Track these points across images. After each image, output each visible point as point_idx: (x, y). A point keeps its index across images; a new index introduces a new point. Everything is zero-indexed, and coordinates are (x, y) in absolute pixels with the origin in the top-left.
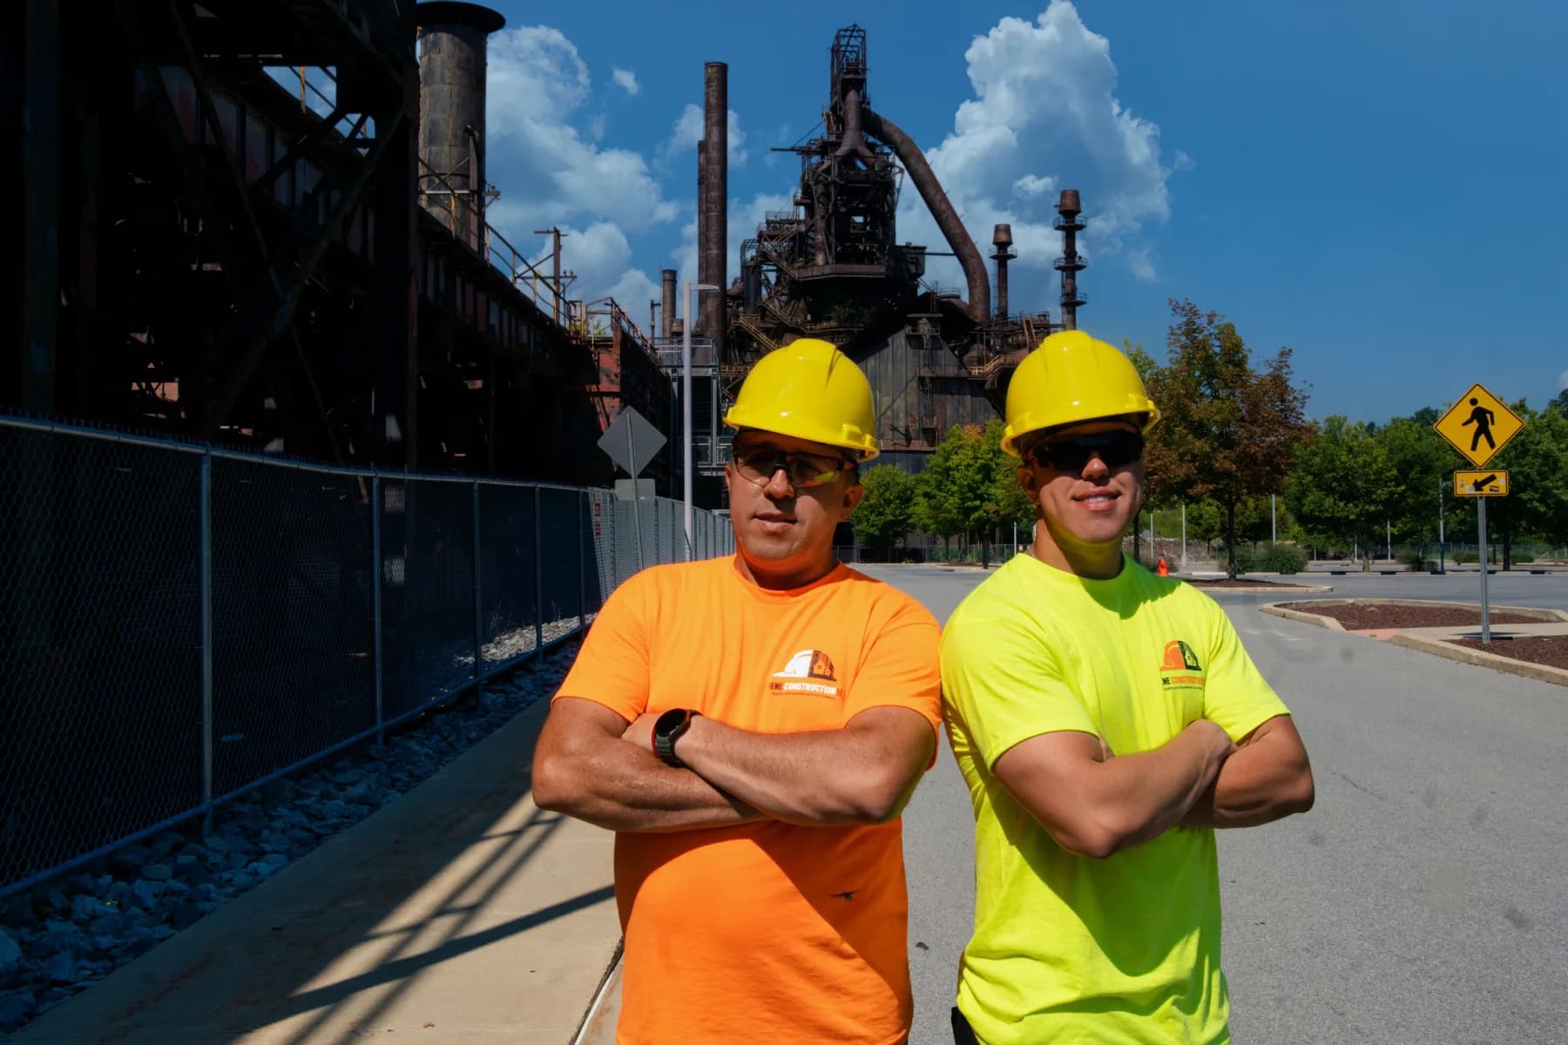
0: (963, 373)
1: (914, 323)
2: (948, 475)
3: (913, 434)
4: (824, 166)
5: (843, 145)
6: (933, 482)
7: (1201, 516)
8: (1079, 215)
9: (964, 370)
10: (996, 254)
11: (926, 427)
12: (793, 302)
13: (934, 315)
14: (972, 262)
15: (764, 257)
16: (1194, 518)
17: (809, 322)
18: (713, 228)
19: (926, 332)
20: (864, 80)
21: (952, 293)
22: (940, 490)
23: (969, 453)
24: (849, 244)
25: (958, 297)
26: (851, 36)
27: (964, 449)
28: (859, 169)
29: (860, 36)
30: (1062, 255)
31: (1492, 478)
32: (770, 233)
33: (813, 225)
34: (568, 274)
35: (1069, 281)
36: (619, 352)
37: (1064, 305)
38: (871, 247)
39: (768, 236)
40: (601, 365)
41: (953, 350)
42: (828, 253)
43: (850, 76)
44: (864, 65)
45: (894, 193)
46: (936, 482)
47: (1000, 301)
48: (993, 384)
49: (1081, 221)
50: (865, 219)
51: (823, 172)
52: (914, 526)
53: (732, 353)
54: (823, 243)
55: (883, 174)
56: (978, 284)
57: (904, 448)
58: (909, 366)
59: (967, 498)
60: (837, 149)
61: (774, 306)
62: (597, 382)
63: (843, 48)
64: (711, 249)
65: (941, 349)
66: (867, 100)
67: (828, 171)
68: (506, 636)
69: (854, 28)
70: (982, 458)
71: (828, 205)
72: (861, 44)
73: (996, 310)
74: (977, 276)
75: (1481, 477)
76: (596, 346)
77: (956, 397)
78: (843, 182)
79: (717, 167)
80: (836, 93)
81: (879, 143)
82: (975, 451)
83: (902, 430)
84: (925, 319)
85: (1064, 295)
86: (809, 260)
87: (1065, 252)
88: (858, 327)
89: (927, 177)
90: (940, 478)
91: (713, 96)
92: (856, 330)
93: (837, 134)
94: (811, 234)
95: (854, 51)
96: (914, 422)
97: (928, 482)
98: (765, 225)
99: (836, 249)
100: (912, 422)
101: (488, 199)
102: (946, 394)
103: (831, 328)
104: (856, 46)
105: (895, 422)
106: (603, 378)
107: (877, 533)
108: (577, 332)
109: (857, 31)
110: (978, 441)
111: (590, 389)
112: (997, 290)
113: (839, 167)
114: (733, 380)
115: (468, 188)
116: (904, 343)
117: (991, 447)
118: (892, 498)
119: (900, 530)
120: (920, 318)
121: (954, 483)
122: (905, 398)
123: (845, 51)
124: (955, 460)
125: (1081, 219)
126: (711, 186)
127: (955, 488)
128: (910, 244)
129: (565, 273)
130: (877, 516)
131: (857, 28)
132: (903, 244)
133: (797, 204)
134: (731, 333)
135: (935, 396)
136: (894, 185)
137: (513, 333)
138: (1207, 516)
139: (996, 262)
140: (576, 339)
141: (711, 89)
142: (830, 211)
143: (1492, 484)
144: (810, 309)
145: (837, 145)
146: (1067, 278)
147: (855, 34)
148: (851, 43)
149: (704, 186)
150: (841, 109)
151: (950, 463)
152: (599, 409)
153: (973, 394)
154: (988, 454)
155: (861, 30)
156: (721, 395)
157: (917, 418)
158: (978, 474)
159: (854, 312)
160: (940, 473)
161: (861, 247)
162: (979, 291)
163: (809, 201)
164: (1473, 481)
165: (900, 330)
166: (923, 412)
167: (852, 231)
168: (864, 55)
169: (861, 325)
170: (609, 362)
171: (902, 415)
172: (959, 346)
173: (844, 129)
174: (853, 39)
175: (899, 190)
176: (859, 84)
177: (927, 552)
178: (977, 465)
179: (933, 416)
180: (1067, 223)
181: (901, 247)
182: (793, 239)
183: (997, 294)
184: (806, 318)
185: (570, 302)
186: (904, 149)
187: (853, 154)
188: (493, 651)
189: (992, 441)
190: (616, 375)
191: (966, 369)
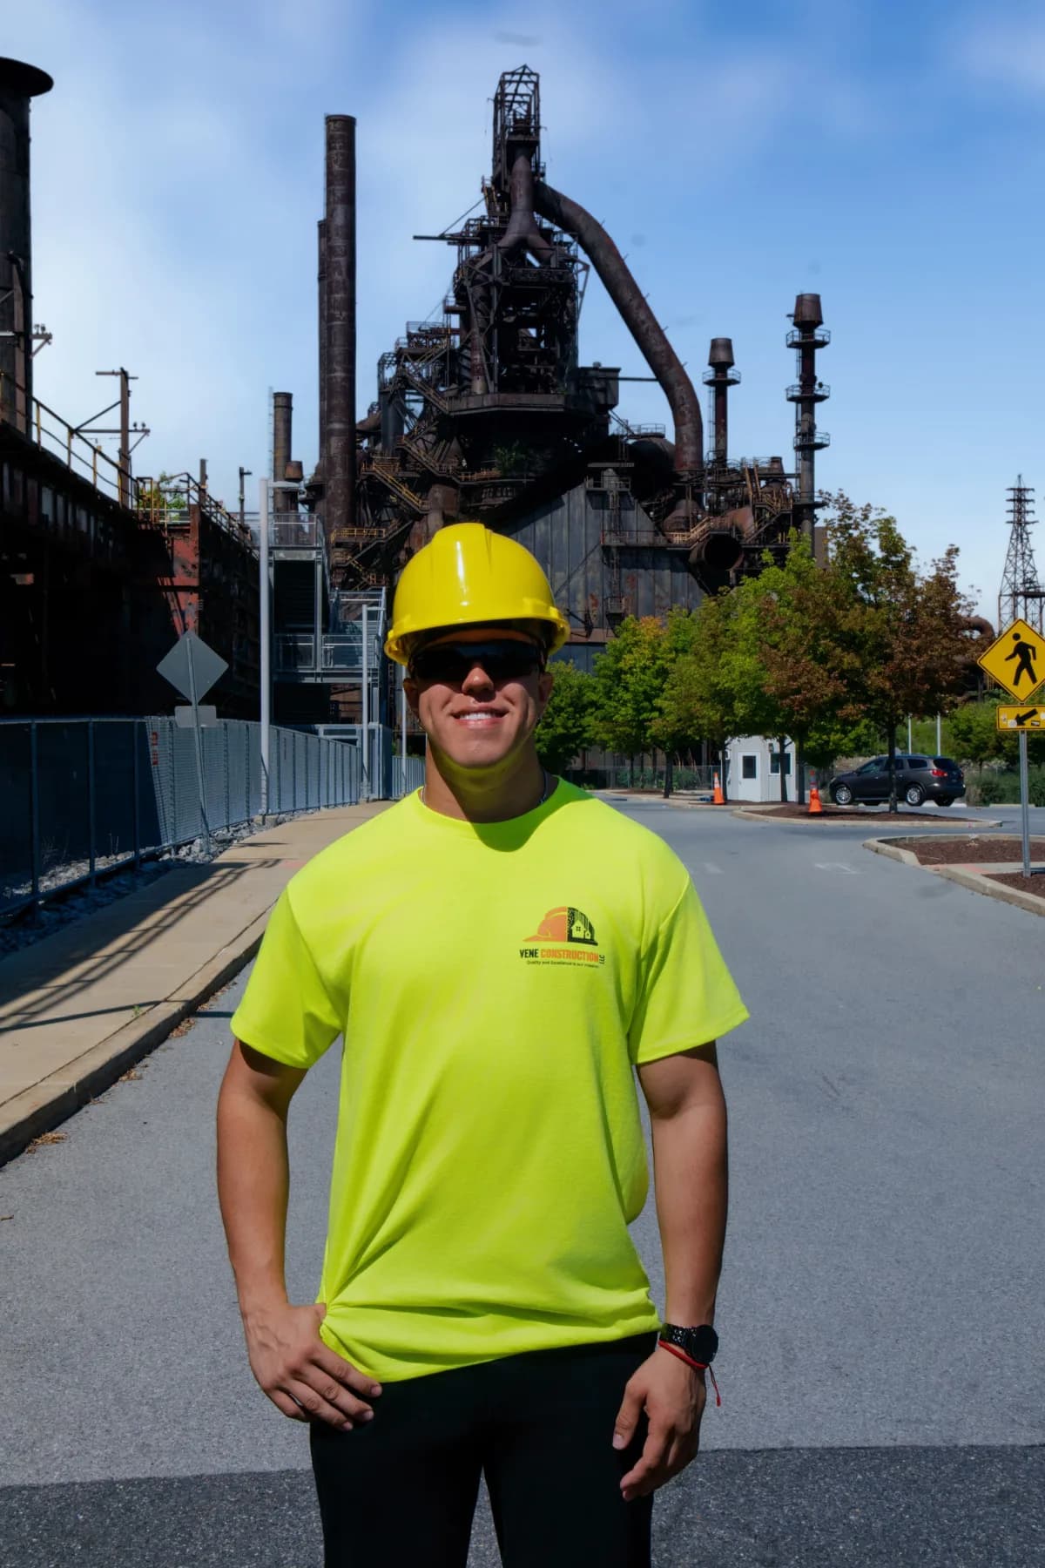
0: (661, 541)
1: (597, 475)
2: (620, 679)
3: (594, 621)
4: (484, 261)
5: (508, 232)
6: (600, 688)
7: (970, 729)
8: (820, 327)
9: (661, 537)
10: (711, 378)
11: (613, 611)
12: (443, 443)
13: (623, 465)
14: (679, 390)
15: (403, 382)
16: (961, 732)
17: (464, 469)
18: (338, 343)
19: (613, 486)
20: (537, 143)
21: (654, 431)
22: (610, 698)
23: (646, 652)
24: (516, 366)
25: (661, 436)
26: (519, 82)
27: (639, 646)
28: (530, 264)
29: (532, 82)
30: (797, 382)
31: (1034, 713)
32: (411, 351)
33: (469, 340)
34: (139, 427)
35: (806, 416)
36: (197, 538)
37: (798, 448)
38: (547, 370)
39: (410, 354)
40: (175, 552)
41: (647, 510)
42: (488, 378)
43: (520, 138)
44: (538, 122)
45: (576, 298)
46: (604, 688)
47: (717, 442)
48: (699, 555)
49: (823, 336)
50: (538, 333)
51: (481, 268)
52: (591, 742)
53: (363, 511)
54: (482, 365)
55: (560, 272)
56: (687, 419)
57: (583, 640)
58: (590, 531)
59: (642, 708)
60: (500, 238)
61: (417, 449)
62: (172, 575)
63: (509, 98)
64: (335, 371)
65: (632, 508)
66: (541, 170)
67: (488, 267)
68: (61, 869)
69: (524, 71)
70: (662, 659)
71: (489, 315)
72: (534, 92)
73: (711, 454)
74: (686, 408)
75: (1023, 711)
76: (170, 531)
77: (651, 571)
78: (507, 284)
79: (342, 260)
80: (500, 161)
81: (557, 229)
82: (654, 649)
83: (581, 616)
84: (610, 470)
85: (798, 435)
86: (464, 386)
87: (801, 378)
88: (528, 477)
89: (621, 276)
90: (609, 683)
91: (336, 162)
92: (525, 481)
93: (501, 217)
94: (466, 352)
95: (524, 102)
96: (596, 604)
97: (595, 688)
98: (406, 341)
99: (500, 371)
100: (593, 605)
101: (36, 343)
102: (637, 568)
103: (491, 479)
104: (527, 95)
105: (572, 606)
106: (177, 567)
107: (545, 749)
108: (147, 515)
109: (529, 75)
110: (657, 637)
111: (163, 582)
112: (713, 427)
113: (504, 263)
114: (364, 547)
115: (12, 329)
116: (583, 501)
117: (674, 645)
118: (563, 705)
119: (574, 746)
120: (606, 469)
121: (626, 689)
122: (585, 573)
123: (513, 101)
124: (628, 660)
125: (823, 333)
126: (334, 285)
127: (627, 696)
128: (599, 364)
129: (135, 425)
130: (544, 728)
131: (527, 71)
132: (590, 364)
133: (448, 311)
134: (361, 483)
135: (624, 571)
136: (576, 287)
137: (70, 521)
138: (979, 729)
139: (713, 389)
140: (146, 523)
141: (335, 152)
142: (492, 322)
143: (1034, 718)
144: (465, 453)
145: (501, 232)
146: (803, 413)
147: (525, 78)
148: (520, 91)
149: (326, 282)
150: (506, 182)
151: (621, 665)
152: (173, 606)
153: (674, 569)
154: (671, 653)
155: (531, 74)
156: (328, 582)
157: (600, 600)
158: (656, 678)
159: (523, 456)
160: (609, 677)
161: (533, 370)
162: (688, 429)
163: (464, 308)
164: (1015, 715)
165: (580, 484)
166: (608, 592)
167: (520, 348)
168: (537, 108)
169: (531, 474)
170: (185, 551)
171: (580, 596)
172: (656, 505)
173: (510, 210)
174: (522, 86)
175: (582, 294)
176: (532, 147)
177: (612, 775)
178: (656, 667)
179: (620, 598)
180: (803, 338)
181: (585, 370)
182: (443, 358)
183: (713, 433)
184: (460, 464)
185: (138, 478)
186: (589, 237)
187: (522, 244)
188: (48, 883)
189: (675, 637)
190: (194, 566)
191: (664, 535)
